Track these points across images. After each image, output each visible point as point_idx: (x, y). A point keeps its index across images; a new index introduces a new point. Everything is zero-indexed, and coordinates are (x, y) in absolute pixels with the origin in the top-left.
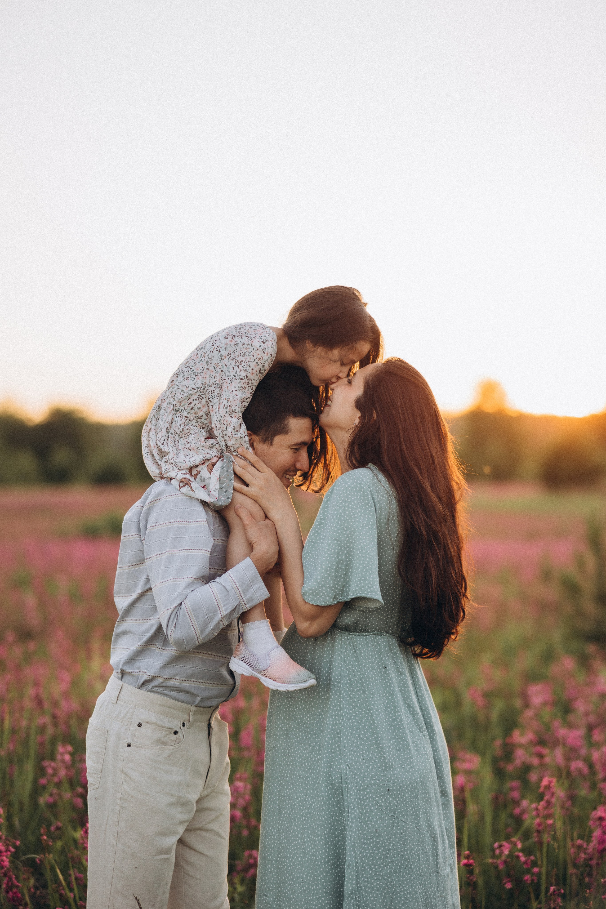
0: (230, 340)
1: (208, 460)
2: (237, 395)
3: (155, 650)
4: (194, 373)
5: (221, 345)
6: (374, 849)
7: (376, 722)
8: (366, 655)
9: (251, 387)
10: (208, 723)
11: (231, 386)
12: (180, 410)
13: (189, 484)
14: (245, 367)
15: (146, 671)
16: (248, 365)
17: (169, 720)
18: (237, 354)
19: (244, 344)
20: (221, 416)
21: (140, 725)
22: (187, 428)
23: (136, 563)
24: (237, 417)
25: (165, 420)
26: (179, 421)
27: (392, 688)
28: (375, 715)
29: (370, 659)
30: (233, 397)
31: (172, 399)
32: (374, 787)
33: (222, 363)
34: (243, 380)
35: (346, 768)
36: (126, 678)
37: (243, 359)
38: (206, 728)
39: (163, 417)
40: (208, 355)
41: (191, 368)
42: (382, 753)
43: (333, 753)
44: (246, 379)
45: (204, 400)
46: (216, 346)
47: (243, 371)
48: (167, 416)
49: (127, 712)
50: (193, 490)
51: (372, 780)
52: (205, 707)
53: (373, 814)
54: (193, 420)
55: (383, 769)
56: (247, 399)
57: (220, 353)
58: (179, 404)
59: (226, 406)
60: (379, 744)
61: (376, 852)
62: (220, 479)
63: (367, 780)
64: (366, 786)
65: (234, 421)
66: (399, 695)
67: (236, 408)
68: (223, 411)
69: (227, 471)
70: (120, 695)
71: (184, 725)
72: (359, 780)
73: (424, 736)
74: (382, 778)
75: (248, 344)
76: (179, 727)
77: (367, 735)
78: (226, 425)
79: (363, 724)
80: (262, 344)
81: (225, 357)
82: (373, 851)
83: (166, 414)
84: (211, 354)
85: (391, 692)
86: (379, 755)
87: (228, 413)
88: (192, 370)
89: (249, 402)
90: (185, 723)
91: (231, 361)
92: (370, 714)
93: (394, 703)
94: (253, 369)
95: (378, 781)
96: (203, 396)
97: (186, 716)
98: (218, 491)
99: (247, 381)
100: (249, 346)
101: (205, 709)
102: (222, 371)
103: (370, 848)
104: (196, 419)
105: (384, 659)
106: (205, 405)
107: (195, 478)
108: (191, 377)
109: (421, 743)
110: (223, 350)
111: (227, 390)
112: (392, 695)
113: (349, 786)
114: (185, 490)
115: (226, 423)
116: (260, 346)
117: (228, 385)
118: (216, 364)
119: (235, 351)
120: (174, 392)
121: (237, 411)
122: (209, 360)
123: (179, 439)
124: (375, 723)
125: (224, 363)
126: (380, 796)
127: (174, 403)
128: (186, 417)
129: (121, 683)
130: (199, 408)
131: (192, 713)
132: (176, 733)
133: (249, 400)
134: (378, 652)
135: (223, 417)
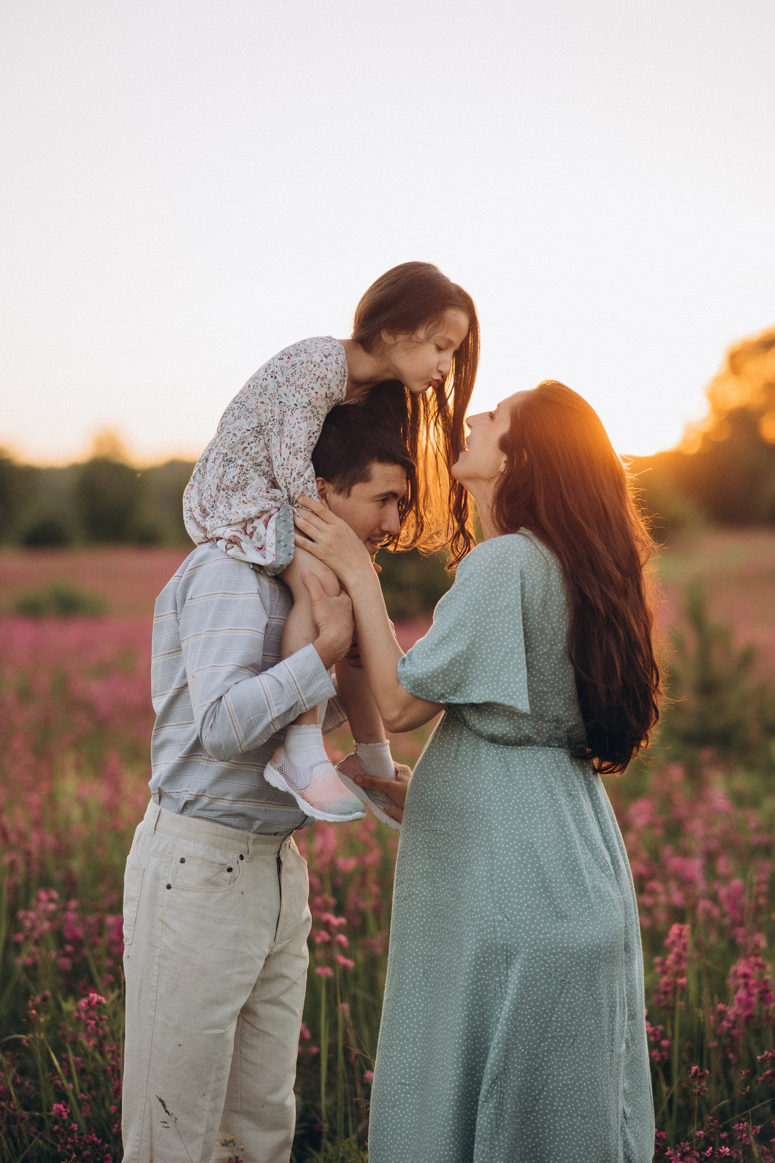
0: (285, 361)
1: (266, 512)
2: (301, 429)
3: (200, 762)
4: (247, 410)
5: (276, 370)
6: (532, 1021)
7: (541, 859)
8: (522, 774)
9: (317, 416)
10: (276, 855)
11: (293, 418)
12: (233, 459)
13: (238, 544)
14: (306, 390)
15: (188, 789)
16: (311, 387)
17: (221, 853)
18: (297, 376)
19: (303, 362)
20: (284, 459)
21: (183, 861)
22: (242, 479)
23: (172, 651)
24: (303, 458)
25: (215, 475)
26: (232, 472)
27: (562, 818)
28: (539, 851)
29: (529, 779)
30: (297, 432)
31: (222, 448)
32: (543, 943)
33: (280, 392)
34: (306, 407)
35: (503, 919)
36: (164, 800)
37: (303, 381)
38: (275, 862)
39: (211, 471)
40: (261, 385)
41: (244, 405)
42: (551, 899)
43: (485, 900)
44: (310, 407)
45: (262, 442)
46: (269, 371)
47: (305, 396)
48: (217, 469)
49: (168, 845)
50: (243, 551)
51: (540, 932)
52: (270, 834)
53: (538, 977)
54: (251, 469)
55: (553, 920)
56: (314, 433)
57: (276, 380)
58: (231, 451)
59: (289, 445)
60: (547, 888)
61: (533, 1025)
62: (276, 531)
63: (534, 934)
64: (533, 943)
65: (300, 464)
66: (572, 826)
67: (302, 446)
68: (285, 452)
69: (285, 521)
70: (159, 824)
71: (242, 858)
72: (523, 934)
73: (607, 877)
74: (554, 931)
75: (308, 361)
76: (235, 861)
77: (530, 876)
78: (290, 470)
79: (525, 862)
80: (324, 359)
81: (284, 384)
82: (530, 1024)
83: (216, 467)
84: (265, 383)
85: (561, 823)
86: (548, 901)
87: (292, 453)
88: (244, 407)
89: (318, 438)
90: (244, 855)
91: (290, 388)
92: (533, 849)
93: (566, 836)
94: (316, 393)
95: (548, 935)
96: (260, 436)
97: (244, 847)
98: (274, 546)
100: (309, 363)
101: (269, 837)
102: (280, 402)
103: (526, 1020)
104: (254, 467)
105: (549, 780)
106: (264, 448)
107: (251, 538)
108: (244, 414)
109: (604, 886)
110: (279, 375)
111: (288, 425)
112: (563, 827)
113: (509, 943)
114: (234, 551)
115: (290, 468)
116: (322, 361)
117: (290, 418)
118: (271, 394)
119: (294, 374)
120: (224, 438)
121: (302, 450)
122: (262, 390)
123: (233, 493)
124: (541, 861)
125: (283, 391)
126: (550, 954)
127: (225, 451)
128: (241, 466)
129: (158, 808)
130: (257, 453)
131: (250, 842)
132: (230, 870)
133: (318, 434)
134: (540, 771)
135: (286, 459)
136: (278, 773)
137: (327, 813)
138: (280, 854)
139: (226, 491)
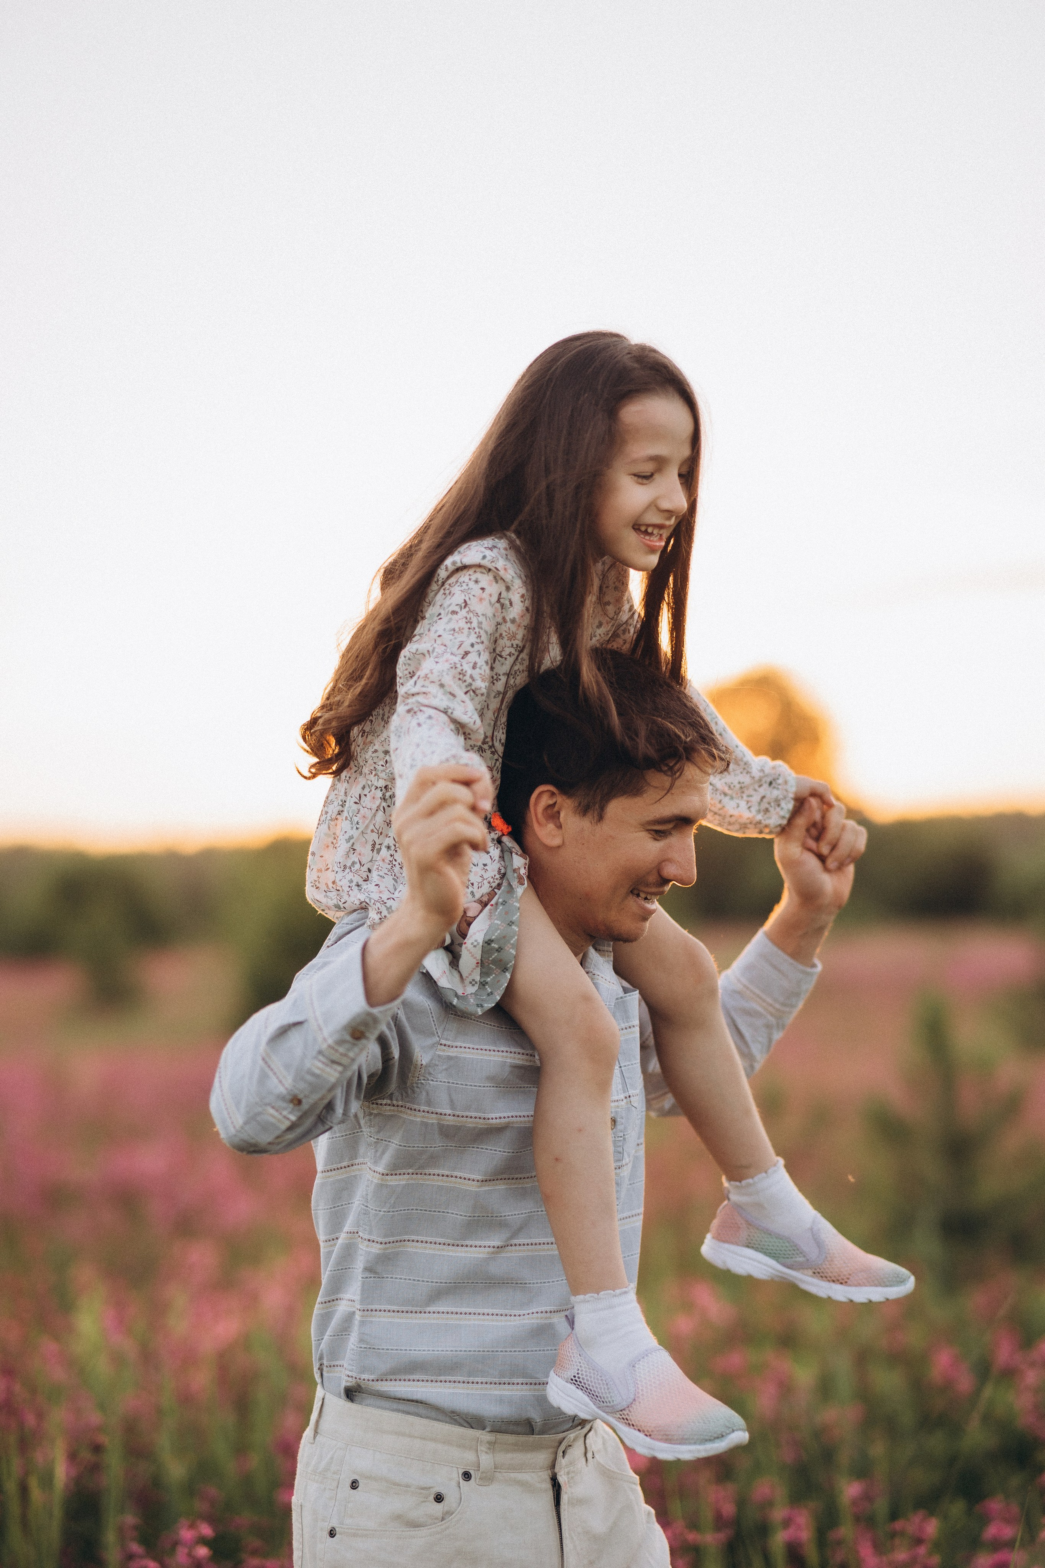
21: (354, 1485)
94: (483, 589)
99: (466, 615)
136: (573, 1387)
137: (680, 1444)
138: (556, 1470)
139: (392, 852)
